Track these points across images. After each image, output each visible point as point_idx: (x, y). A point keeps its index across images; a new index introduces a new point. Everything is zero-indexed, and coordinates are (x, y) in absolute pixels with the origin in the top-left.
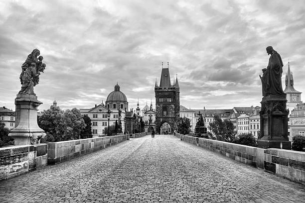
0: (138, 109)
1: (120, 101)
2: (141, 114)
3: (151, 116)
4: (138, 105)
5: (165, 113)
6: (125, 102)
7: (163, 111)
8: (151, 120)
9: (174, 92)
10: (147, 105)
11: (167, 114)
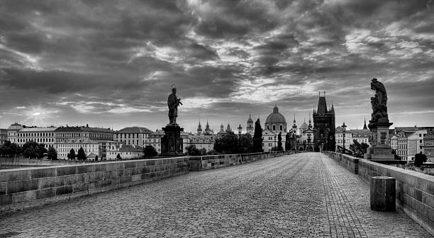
0: (295, 127)
1: (280, 123)
2: (298, 133)
3: (309, 135)
4: (295, 122)
5: (322, 135)
6: (284, 123)
7: (320, 133)
8: (309, 140)
9: (330, 118)
10: (305, 123)
11: (324, 136)
